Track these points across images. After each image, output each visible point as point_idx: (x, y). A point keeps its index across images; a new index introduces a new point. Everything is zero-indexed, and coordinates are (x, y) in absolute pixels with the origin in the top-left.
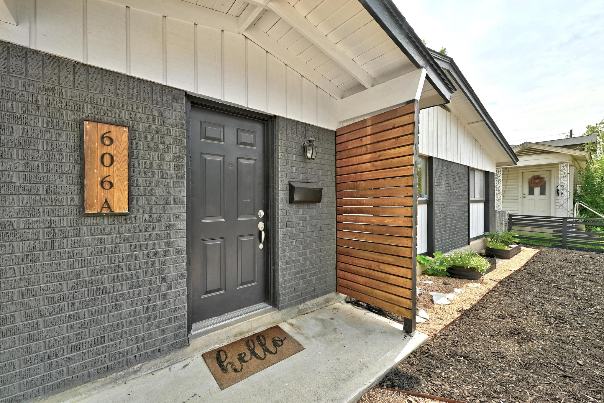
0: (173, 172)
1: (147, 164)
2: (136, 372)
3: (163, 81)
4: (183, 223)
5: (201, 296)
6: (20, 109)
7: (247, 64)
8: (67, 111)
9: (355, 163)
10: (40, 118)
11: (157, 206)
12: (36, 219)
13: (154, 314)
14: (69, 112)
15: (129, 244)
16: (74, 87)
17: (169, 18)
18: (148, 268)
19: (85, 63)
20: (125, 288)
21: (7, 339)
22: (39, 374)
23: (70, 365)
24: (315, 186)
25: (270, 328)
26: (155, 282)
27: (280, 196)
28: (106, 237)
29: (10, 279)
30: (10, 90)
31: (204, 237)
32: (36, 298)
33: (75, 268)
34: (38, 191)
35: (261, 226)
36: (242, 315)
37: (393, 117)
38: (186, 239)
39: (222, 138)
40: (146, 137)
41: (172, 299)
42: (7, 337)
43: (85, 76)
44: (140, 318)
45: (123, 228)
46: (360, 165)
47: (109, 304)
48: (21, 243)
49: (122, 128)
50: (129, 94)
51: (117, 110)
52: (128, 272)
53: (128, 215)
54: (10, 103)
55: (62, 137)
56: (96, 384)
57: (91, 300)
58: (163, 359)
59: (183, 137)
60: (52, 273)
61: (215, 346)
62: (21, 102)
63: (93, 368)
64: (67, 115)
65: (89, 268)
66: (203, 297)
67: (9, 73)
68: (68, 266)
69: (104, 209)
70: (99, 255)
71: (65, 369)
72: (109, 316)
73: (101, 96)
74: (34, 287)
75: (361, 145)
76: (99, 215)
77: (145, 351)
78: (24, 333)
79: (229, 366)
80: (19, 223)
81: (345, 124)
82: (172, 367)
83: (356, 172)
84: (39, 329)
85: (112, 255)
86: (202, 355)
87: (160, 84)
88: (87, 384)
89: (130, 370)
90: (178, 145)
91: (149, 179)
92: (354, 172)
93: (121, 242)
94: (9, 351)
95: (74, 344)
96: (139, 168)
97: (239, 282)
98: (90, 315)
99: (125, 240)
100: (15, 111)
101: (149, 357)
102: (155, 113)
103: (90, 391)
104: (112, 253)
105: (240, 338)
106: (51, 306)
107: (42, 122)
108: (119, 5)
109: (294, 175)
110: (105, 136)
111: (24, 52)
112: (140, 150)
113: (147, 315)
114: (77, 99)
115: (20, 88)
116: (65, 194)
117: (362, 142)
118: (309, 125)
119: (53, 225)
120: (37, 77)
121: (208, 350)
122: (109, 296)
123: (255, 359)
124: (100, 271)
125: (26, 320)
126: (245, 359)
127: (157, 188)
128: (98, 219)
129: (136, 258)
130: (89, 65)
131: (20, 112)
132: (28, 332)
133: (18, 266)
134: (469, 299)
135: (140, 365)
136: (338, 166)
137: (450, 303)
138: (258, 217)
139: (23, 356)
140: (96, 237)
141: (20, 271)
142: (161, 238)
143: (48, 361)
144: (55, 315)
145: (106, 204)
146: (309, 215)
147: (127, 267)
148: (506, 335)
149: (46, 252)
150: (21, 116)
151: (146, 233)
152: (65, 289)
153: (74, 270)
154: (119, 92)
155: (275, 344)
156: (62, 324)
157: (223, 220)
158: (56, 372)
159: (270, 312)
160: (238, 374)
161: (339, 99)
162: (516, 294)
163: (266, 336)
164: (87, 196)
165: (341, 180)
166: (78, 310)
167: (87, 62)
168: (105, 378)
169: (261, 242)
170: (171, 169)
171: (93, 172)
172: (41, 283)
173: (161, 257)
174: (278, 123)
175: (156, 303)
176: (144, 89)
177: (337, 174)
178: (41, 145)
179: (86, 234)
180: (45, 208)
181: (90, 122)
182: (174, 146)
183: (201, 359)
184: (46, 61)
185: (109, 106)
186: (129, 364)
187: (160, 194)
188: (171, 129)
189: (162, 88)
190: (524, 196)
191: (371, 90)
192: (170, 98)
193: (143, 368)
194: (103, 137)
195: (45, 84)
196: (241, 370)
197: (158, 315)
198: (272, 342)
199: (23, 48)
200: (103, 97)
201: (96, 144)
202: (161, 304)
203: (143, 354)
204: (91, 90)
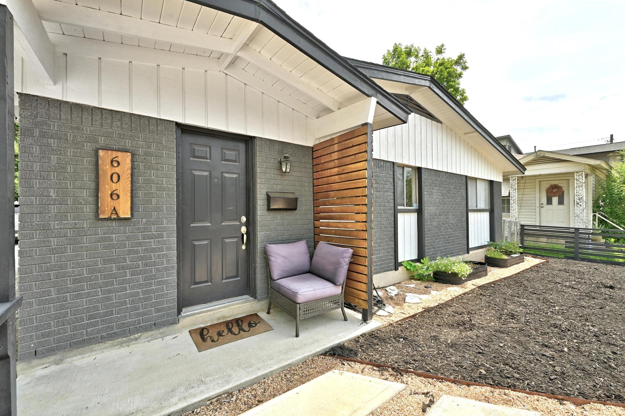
0: (165, 185)
1: (145, 180)
2: (136, 339)
3: (158, 115)
4: (174, 226)
5: (191, 286)
6: (56, 144)
7: (226, 96)
8: (87, 143)
9: (326, 176)
10: (69, 149)
11: (153, 212)
12: (66, 222)
13: (150, 296)
14: (88, 144)
15: (131, 241)
16: (92, 125)
17: (162, 66)
18: (146, 260)
19: (100, 107)
20: (128, 275)
21: (46, 306)
22: (67, 333)
23: (88, 328)
24: (291, 196)
25: (249, 315)
26: (151, 272)
27: (258, 204)
28: (114, 236)
29: (48, 264)
30: (49, 131)
31: (192, 238)
32: (65, 278)
33: (92, 258)
34: (67, 202)
35: (244, 229)
36: (226, 303)
37: (353, 137)
38: (176, 238)
39: (208, 156)
40: (144, 159)
41: (164, 286)
42: (46, 305)
43: (100, 117)
44: (139, 298)
45: (127, 229)
46: (330, 177)
47: (117, 286)
48: (56, 239)
49: (126, 153)
50: (131, 127)
51: (123, 140)
52: (131, 263)
53: (130, 219)
54: (49, 140)
55: (84, 162)
56: (106, 345)
57: (103, 283)
58: (157, 332)
59: (174, 158)
60: (76, 261)
61: (201, 326)
62: (56, 139)
63: (104, 333)
64: (87, 146)
65: (102, 258)
66: (192, 287)
67: (49, 119)
68: (87, 256)
69: (113, 214)
70: (109, 249)
71: (85, 331)
72: (117, 295)
73: (111, 130)
74: (64, 271)
75: (331, 160)
76: (109, 219)
77: (144, 324)
78: (57, 303)
79: (209, 338)
80: (54, 224)
81: (322, 141)
82: (165, 338)
83: (328, 183)
84: (67, 301)
85: (119, 249)
86: (190, 331)
87: (155, 118)
88: (100, 344)
89: (132, 337)
90: (170, 165)
91: (146, 192)
92: (326, 183)
93: (125, 240)
94: (48, 315)
95: (91, 313)
96: (139, 183)
97: (224, 277)
98: (103, 293)
99: (128, 238)
100: (52, 146)
101: (146, 329)
102: (151, 140)
103: (102, 349)
104: (119, 248)
105: (222, 321)
106: (75, 285)
107: (70, 152)
108: (124, 61)
109: (272, 186)
110: (114, 160)
111: (59, 103)
112: (140, 169)
113: (145, 297)
114: (94, 134)
115: (56, 129)
116: (85, 204)
117: (331, 157)
118: (286, 142)
119: (77, 226)
120: (67, 120)
121: (195, 328)
122: (116, 280)
123: (230, 334)
124: (110, 261)
125: (59, 294)
126: (223, 334)
127: (153, 199)
128: (109, 222)
129: (137, 252)
130: (103, 108)
131: (56, 146)
132: (60, 302)
133: (54, 255)
134: (440, 300)
135: (139, 334)
136: (315, 178)
137: (421, 302)
138: (240, 222)
139: (57, 319)
140: (107, 235)
141: (55, 259)
142: (156, 237)
143: (73, 324)
144: (77, 291)
145: (114, 211)
146: (286, 221)
147: (130, 258)
148: (453, 326)
149: (72, 246)
150: (56, 149)
151: (145, 233)
152: (85, 273)
153: (91, 260)
154: (124, 126)
155: (250, 325)
156: (83, 298)
157: (209, 224)
158: (78, 333)
159: (250, 302)
160: (214, 343)
161: (315, 120)
162: (488, 296)
163: (244, 320)
164: (100, 205)
165: (317, 191)
166: (93, 289)
167: (101, 106)
168: (113, 341)
169: (243, 244)
170: (164, 183)
171: (105, 187)
172: (69, 268)
173: (156, 252)
174: (256, 142)
175: (152, 288)
176: (143, 122)
177: (314, 185)
178: (69, 169)
179: (99, 234)
180: (72, 214)
181: (103, 150)
182: (166, 166)
183: (188, 334)
184: (73, 108)
185: (117, 137)
186: (131, 332)
187: (155, 203)
188: (164, 152)
189: (157, 121)
190: (542, 205)
191: (337, 112)
192: (164, 128)
193: (141, 336)
194: (112, 161)
195: (72, 125)
196: (217, 341)
197: (153, 297)
198: (248, 324)
199: (58, 100)
200: (113, 131)
201: (108, 166)
202: (156, 289)
203: (142, 326)
204: (104, 127)
